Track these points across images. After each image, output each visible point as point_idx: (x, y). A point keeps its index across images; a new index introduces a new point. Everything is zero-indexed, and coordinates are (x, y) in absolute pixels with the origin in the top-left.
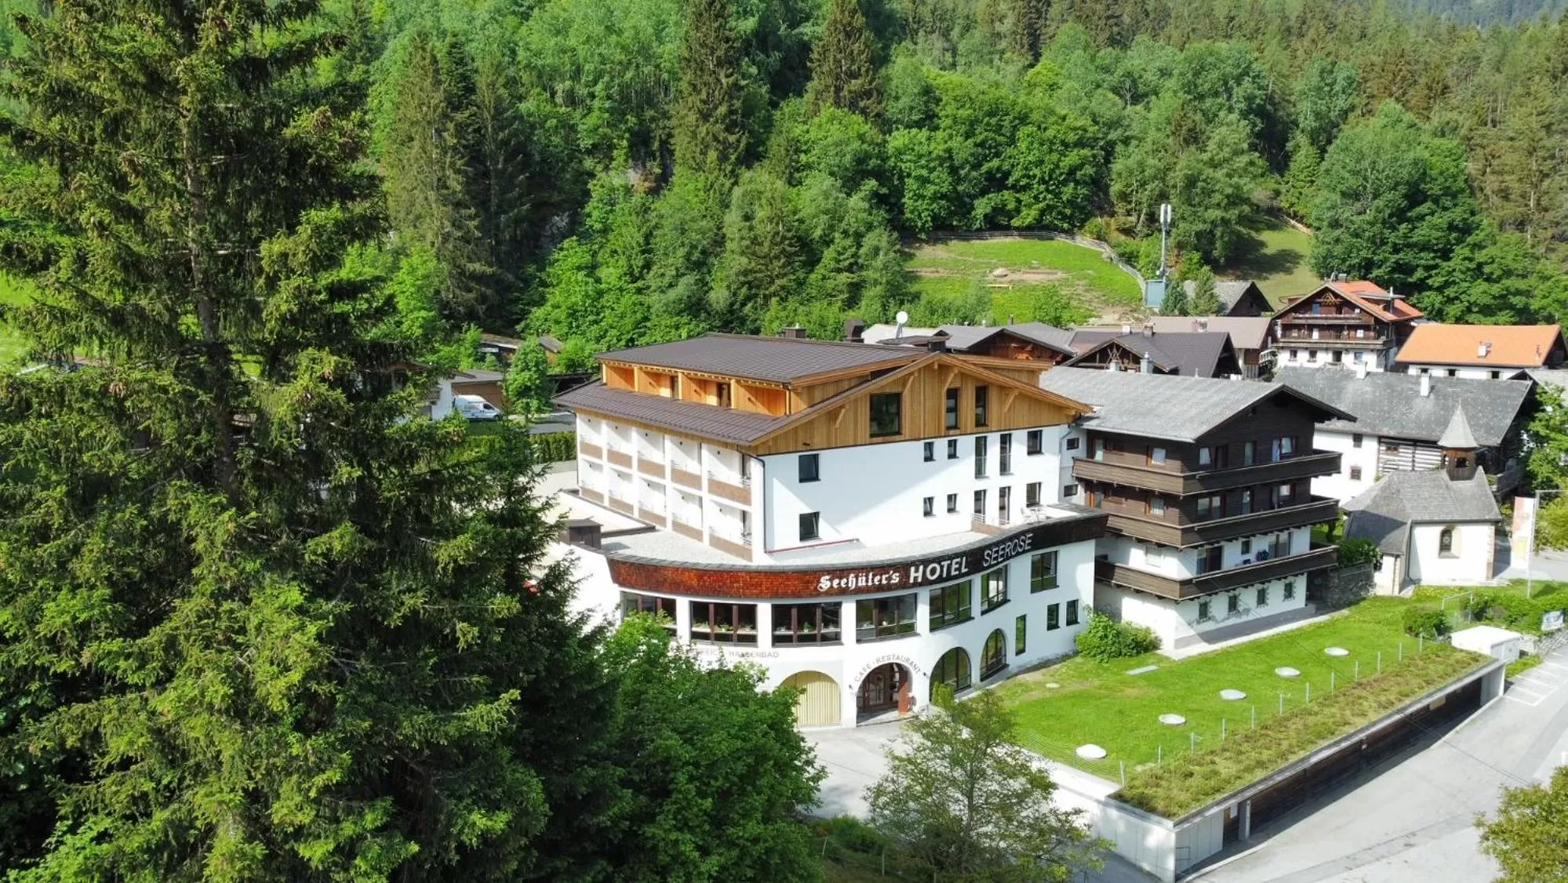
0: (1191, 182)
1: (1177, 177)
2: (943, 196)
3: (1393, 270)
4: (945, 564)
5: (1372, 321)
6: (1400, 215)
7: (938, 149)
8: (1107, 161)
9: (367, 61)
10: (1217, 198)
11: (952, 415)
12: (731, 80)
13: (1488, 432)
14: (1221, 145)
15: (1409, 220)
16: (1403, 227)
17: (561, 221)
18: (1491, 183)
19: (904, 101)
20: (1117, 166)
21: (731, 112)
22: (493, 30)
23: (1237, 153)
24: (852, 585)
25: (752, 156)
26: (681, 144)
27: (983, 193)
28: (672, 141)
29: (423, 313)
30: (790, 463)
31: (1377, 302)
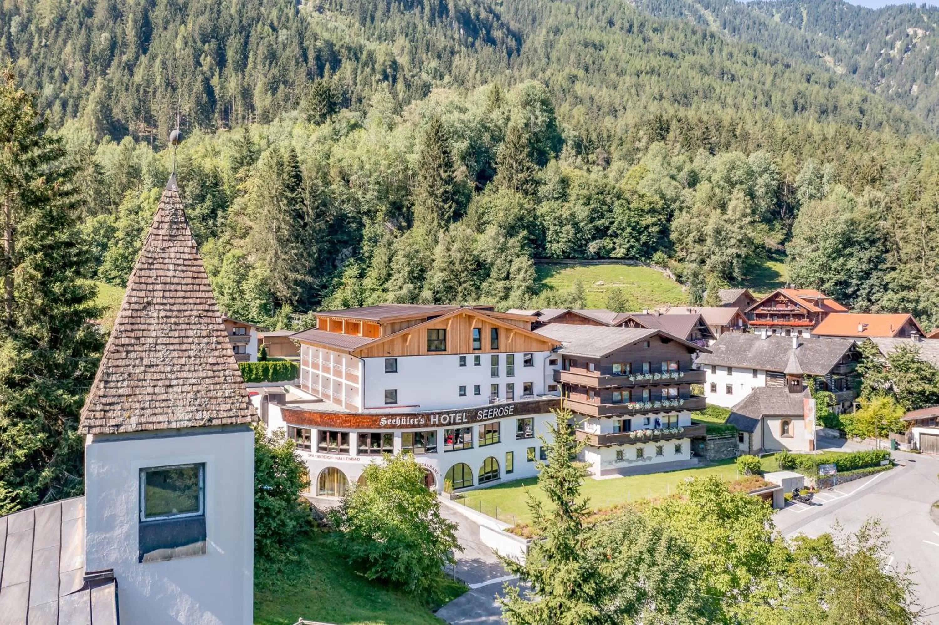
0: (718, 231)
1: (709, 229)
2: (570, 241)
3: (836, 284)
4: (452, 416)
5: (805, 312)
6: (839, 253)
7: (565, 213)
8: (669, 220)
9: (249, 164)
10: (733, 241)
11: (478, 343)
12: (446, 174)
13: (822, 368)
14: (734, 211)
15: (844, 256)
16: (841, 260)
17: (347, 251)
18: (899, 234)
19: (550, 187)
20: (674, 224)
21: (446, 192)
22: (318, 147)
23: (744, 215)
24: (398, 424)
25: (457, 216)
26: (418, 210)
27: (594, 238)
28: (413, 207)
29: (258, 301)
30: (380, 362)
31: (809, 301)
